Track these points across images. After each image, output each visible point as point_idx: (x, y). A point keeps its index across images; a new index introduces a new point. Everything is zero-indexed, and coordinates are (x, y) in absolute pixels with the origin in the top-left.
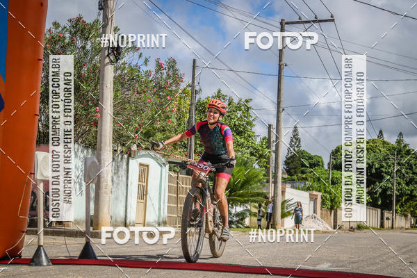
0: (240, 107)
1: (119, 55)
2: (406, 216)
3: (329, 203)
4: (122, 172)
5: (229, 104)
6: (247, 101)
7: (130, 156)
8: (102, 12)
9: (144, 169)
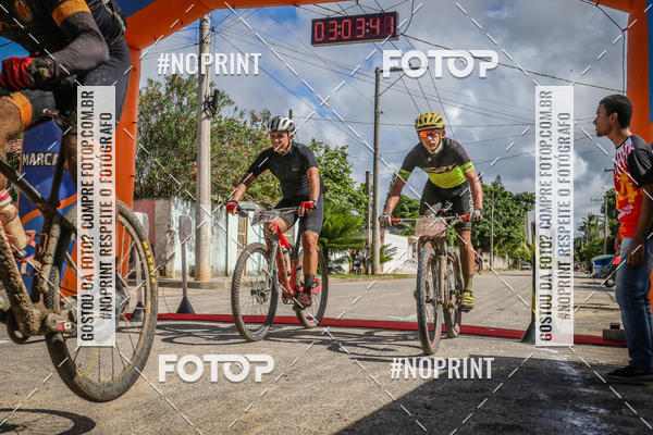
1: (216, 109)
2: (504, 257)
4: (222, 224)
5: (326, 151)
6: (343, 148)
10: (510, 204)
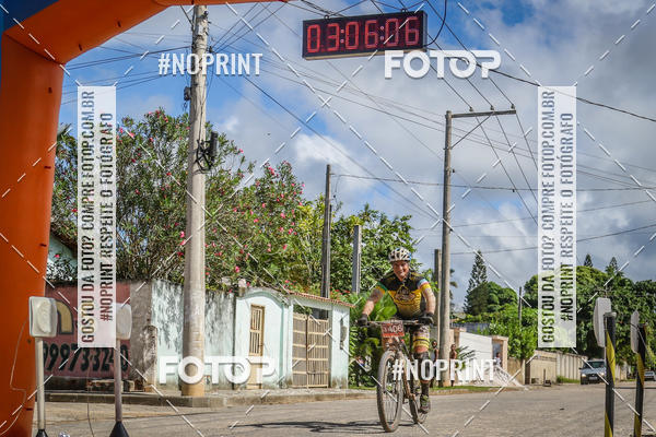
0: (396, 227)
1: (213, 159)
3: (519, 351)
4: (227, 317)
5: (382, 224)
6: (405, 219)
7: (236, 295)
8: (189, 102)
9: (259, 311)
10: (629, 295)
